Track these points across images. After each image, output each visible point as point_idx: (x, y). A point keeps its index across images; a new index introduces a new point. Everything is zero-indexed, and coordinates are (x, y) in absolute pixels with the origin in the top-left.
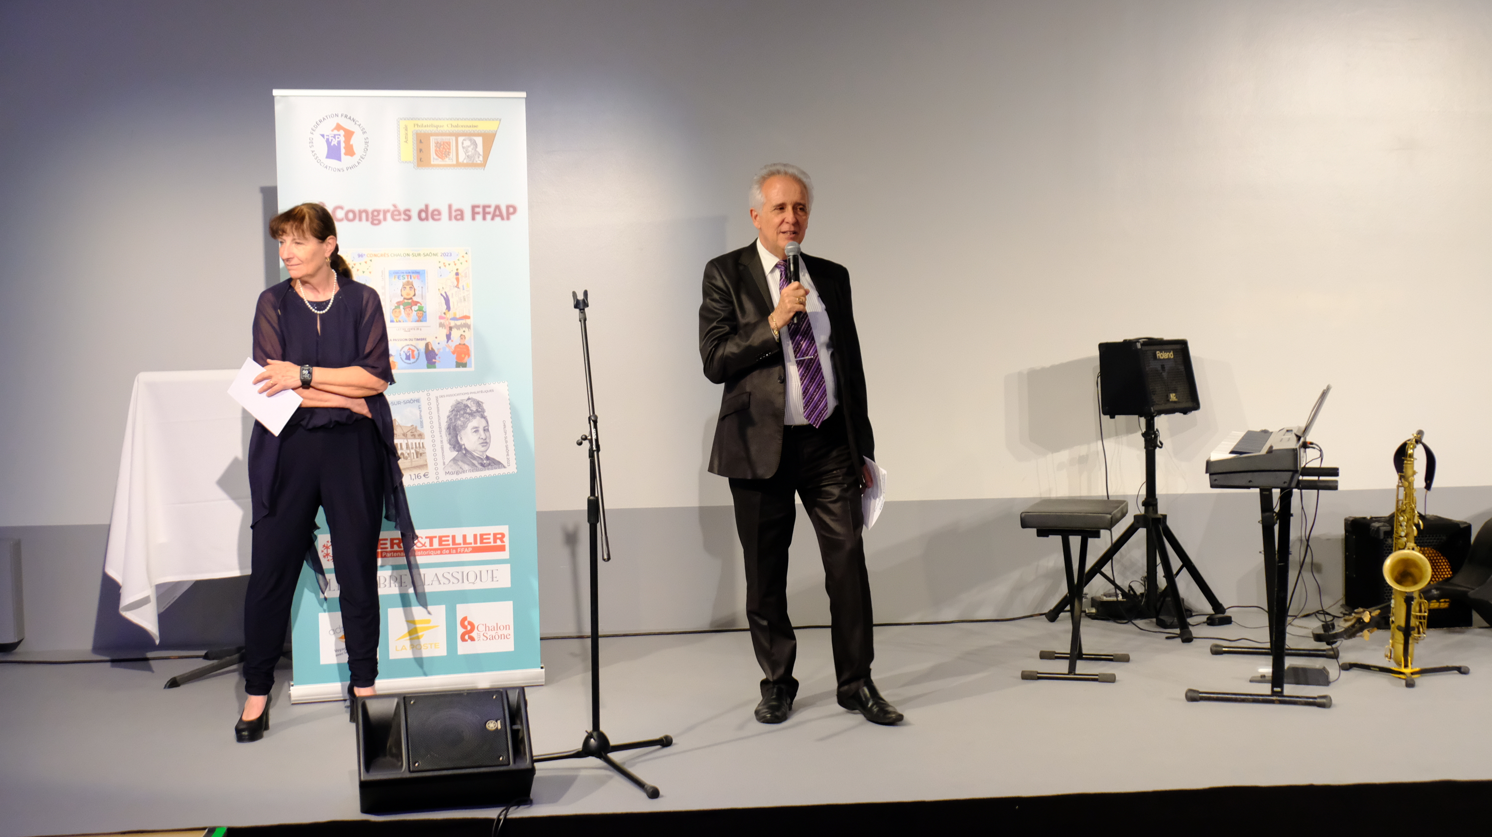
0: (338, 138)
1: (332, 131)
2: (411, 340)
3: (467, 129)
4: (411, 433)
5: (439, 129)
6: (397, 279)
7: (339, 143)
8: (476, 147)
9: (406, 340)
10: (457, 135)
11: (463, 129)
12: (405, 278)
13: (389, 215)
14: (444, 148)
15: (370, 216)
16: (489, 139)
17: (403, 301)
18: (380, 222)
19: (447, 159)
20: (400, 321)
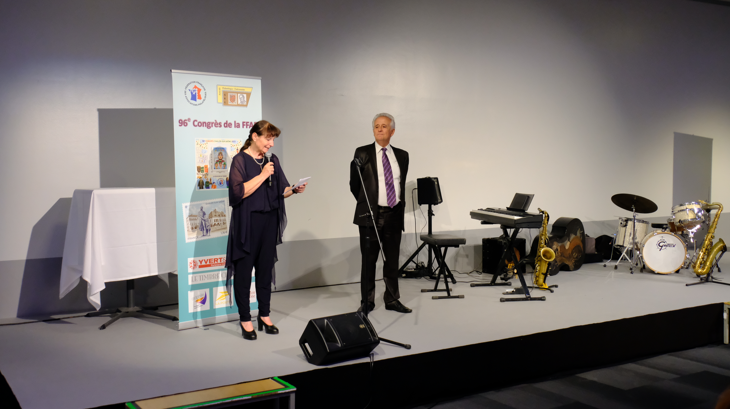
0: (195, 92)
1: (193, 88)
2: (221, 176)
3: (241, 91)
4: (222, 214)
5: (231, 90)
6: (216, 151)
7: (196, 93)
8: (244, 98)
9: (220, 176)
10: (238, 93)
11: (240, 91)
12: (219, 151)
13: (213, 125)
14: (233, 98)
15: (207, 125)
16: (249, 95)
17: (219, 160)
18: (210, 128)
19: (234, 103)
20: (217, 169)
